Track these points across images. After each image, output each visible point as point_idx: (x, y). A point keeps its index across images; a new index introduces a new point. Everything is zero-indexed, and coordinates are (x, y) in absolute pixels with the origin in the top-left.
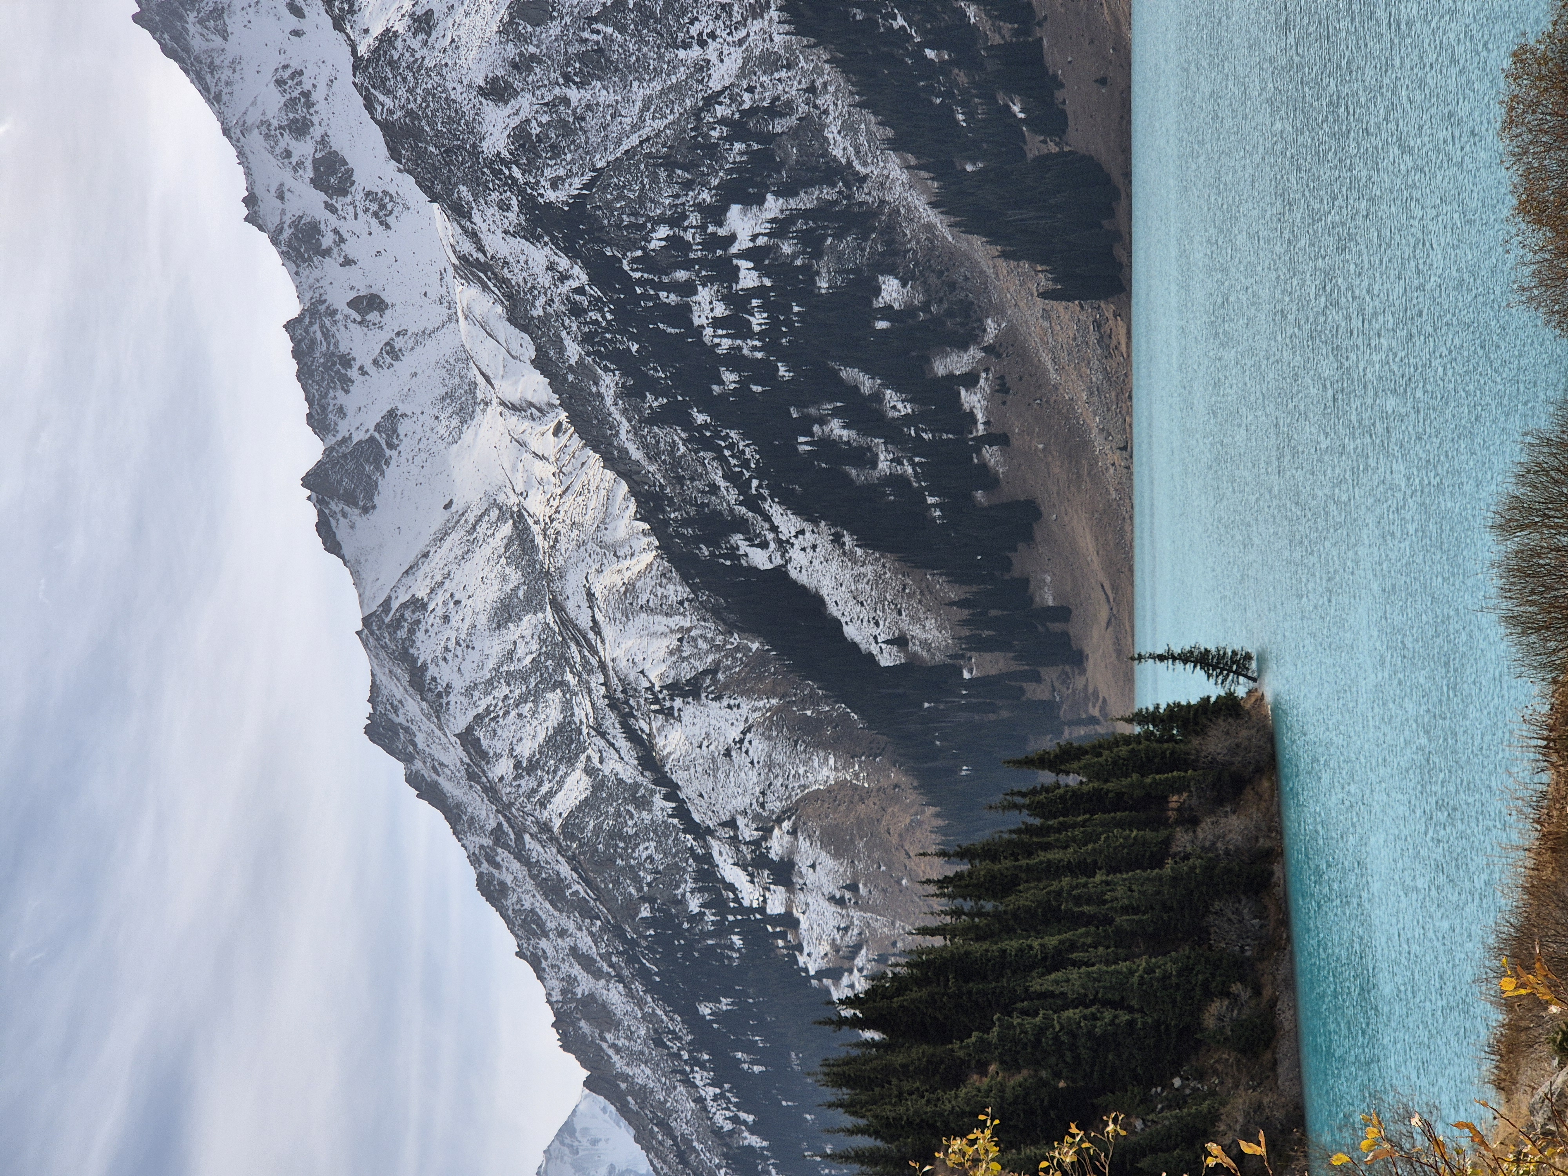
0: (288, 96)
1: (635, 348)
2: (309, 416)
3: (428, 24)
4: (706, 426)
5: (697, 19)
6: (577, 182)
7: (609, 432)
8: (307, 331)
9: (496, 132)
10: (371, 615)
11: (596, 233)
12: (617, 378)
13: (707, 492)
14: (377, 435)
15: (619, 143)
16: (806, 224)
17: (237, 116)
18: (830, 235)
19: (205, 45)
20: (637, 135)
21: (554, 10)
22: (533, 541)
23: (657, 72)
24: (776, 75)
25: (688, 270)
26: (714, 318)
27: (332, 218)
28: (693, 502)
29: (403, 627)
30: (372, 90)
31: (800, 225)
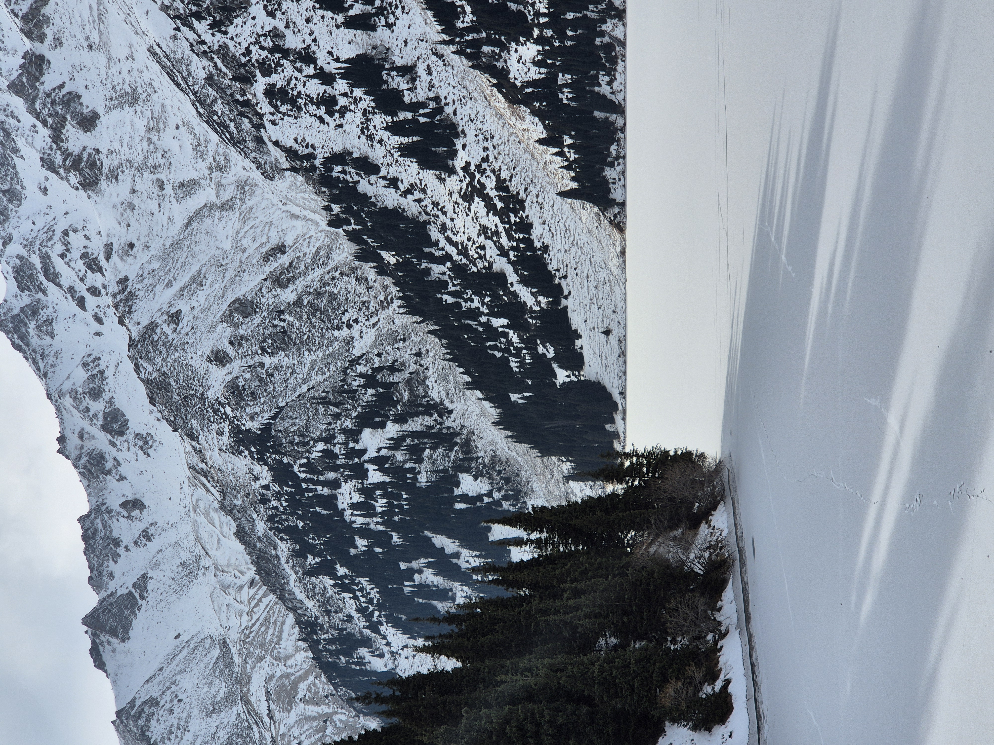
0: (90, 373)
1: (301, 524)
2: (90, 578)
3: (178, 318)
4: (345, 576)
5: (346, 311)
6: (267, 416)
7: (283, 581)
8: (92, 523)
9: (217, 385)
10: (122, 709)
11: (277, 448)
12: (289, 545)
13: (346, 621)
14: (133, 590)
15: (295, 389)
16: (413, 441)
17: (56, 387)
18: (428, 448)
19: (39, 342)
20: (306, 385)
21: (257, 307)
22: (232, 658)
23: (321, 345)
24: (396, 346)
25: (336, 472)
26: (352, 504)
27: (113, 451)
28: (335, 628)
29: (143, 717)
30: (140, 360)
31: (408, 441)
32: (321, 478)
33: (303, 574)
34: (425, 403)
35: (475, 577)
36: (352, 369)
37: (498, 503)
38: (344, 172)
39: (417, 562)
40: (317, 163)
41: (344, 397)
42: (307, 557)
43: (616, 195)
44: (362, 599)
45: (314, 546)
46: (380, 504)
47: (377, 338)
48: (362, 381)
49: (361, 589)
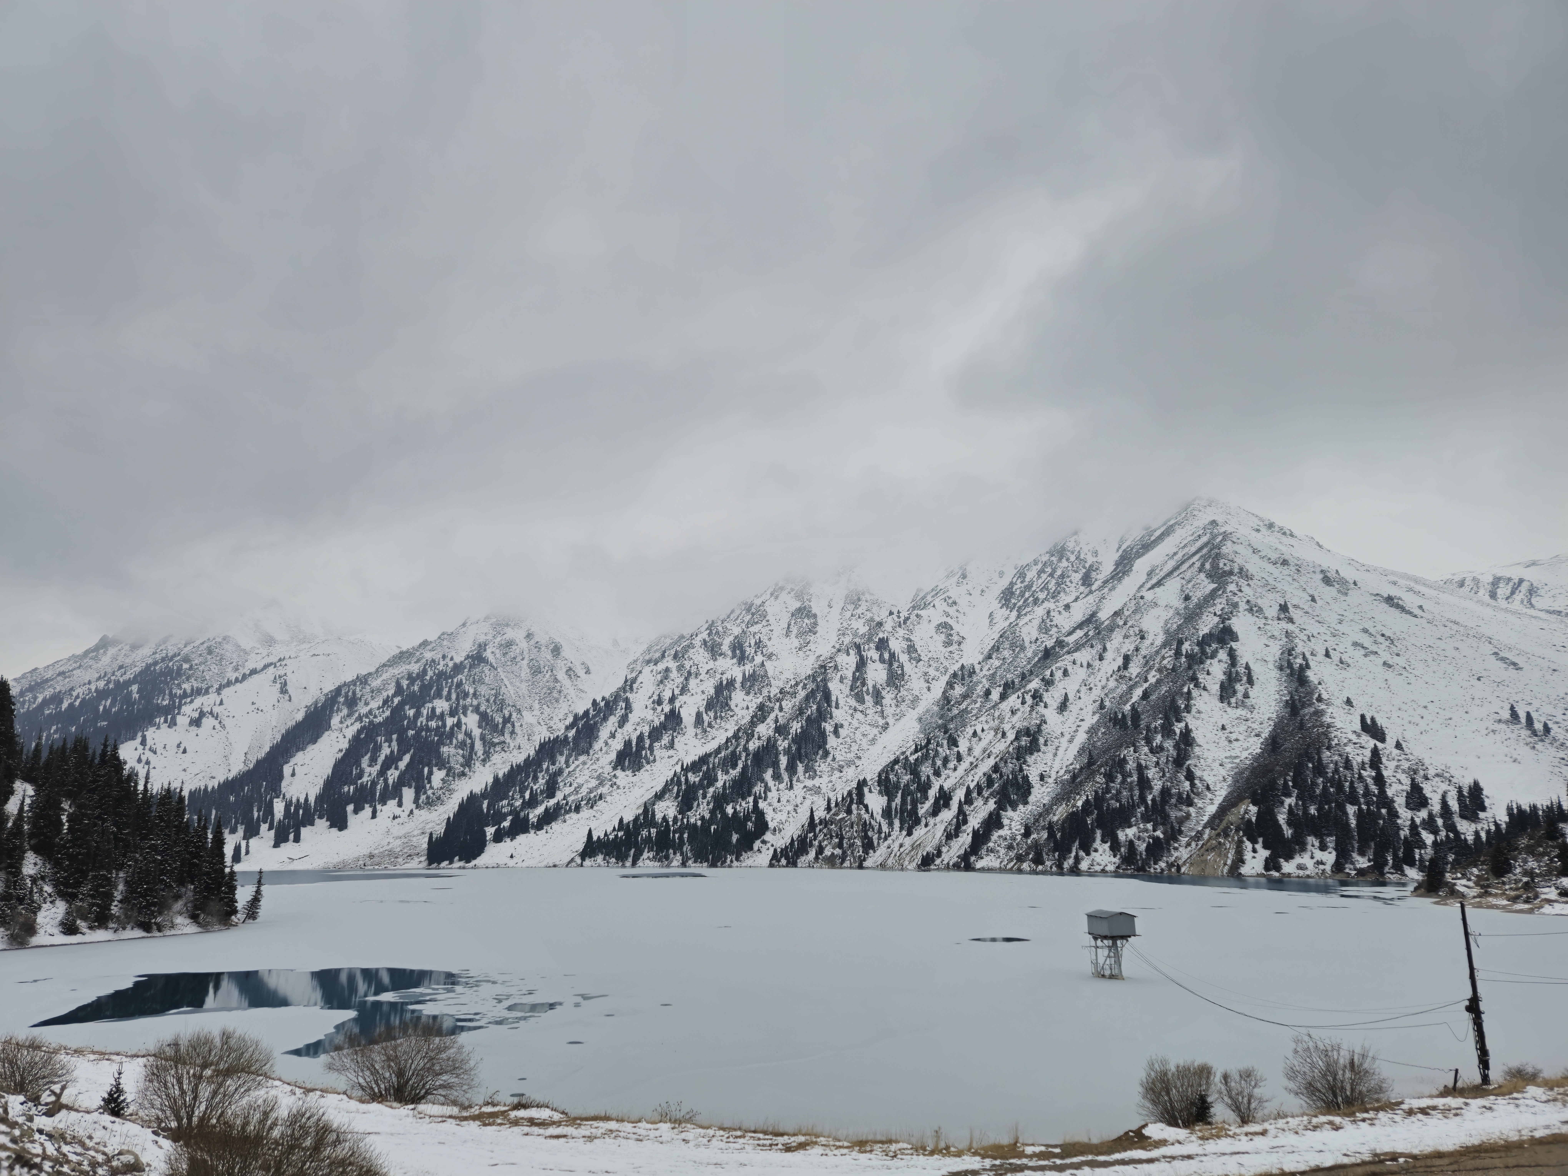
1: (427, 678)
5: (549, 708)
6: (493, 661)
7: (395, 666)
9: (514, 634)
12: (416, 670)
13: (365, 702)
15: (507, 677)
16: (469, 744)
20: (508, 684)
21: (556, 658)
23: (531, 693)
24: (526, 735)
25: (456, 699)
26: (436, 708)
28: (362, 696)
31: (469, 741)
32: (453, 691)
33: (398, 678)
34: (491, 751)
35: (382, 778)
36: (515, 710)
37: (425, 793)
38: (622, 709)
39: (396, 745)
40: (628, 694)
41: (499, 705)
42: (407, 680)
43: (588, 862)
44: (377, 712)
45: (413, 685)
46: (433, 724)
47: (531, 724)
48: (507, 715)
49: (383, 712)
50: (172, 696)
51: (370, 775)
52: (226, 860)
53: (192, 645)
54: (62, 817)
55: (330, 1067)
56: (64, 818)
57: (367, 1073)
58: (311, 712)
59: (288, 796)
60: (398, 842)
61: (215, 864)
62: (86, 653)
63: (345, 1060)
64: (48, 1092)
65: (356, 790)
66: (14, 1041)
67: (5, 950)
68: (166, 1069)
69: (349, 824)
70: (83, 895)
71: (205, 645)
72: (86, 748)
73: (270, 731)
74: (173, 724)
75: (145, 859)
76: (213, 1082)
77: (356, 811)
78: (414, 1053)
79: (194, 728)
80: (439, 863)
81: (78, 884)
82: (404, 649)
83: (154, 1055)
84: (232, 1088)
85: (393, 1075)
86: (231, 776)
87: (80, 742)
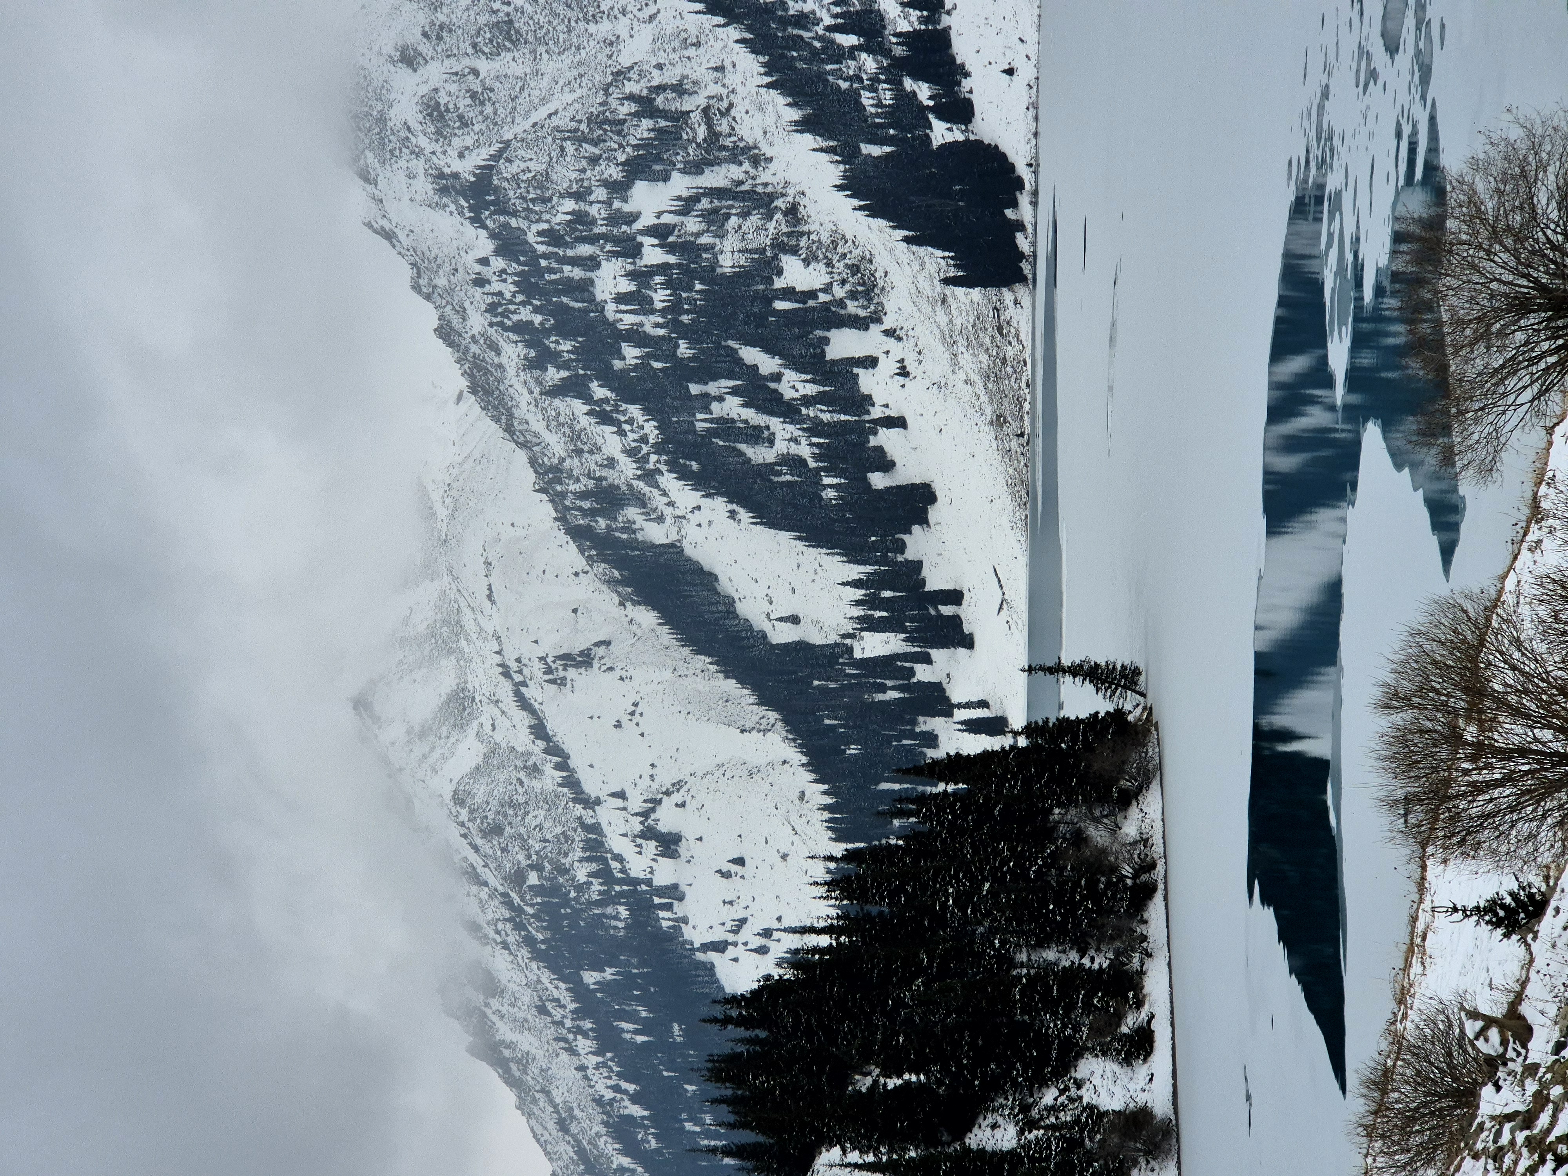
9: (405, 100)
15: (527, 113)
20: (545, 108)
24: (686, 53)
31: (705, 203)
32: (570, 253)
33: (541, 394)
34: (731, 145)
35: (804, 411)
36: (617, 87)
37: (841, 303)
39: (716, 384)
41: (605, 131)
42: (547, 369)
44: (631, 436)
45: (559, 354)
46: (660, 297)
47: (655, 41)
48: (633, 107)
49: (630, 421)
50: (607, 899)
51: (795, 440)
52: (997, 748)
53: (480, 869)
54: (890, 1086)
55: (1488, 469)
56: (892, 1083)
57: (1511, 383)
58: (636, 592)
59: (849, 627)
60: (966, 359)
61: (1006, 771)
62: (511, 1082)
63: (1476, 436)
64: (1480, 1044)
65: (831, 471)
66: (1368, 1121)
67: (1179, 1162)
68: (1455, 818)
69: (918, 481)
70: (1065, 1026)
71: (479, 842)
72: (733, 1059)
73: (684, 681)
74: (674, 892)
75: (989, 913)
76: (1494, 720)
77: (887, 465)
78: (1475, 278)
79: (682, 848)
80: (1021, 256)
81: (1043, 1041)
82: (463, 383)
83: (1423, 845)
84: (1510, 677)
85: (1522, 323)
86: (797, 758)
87: (720, 1070)
